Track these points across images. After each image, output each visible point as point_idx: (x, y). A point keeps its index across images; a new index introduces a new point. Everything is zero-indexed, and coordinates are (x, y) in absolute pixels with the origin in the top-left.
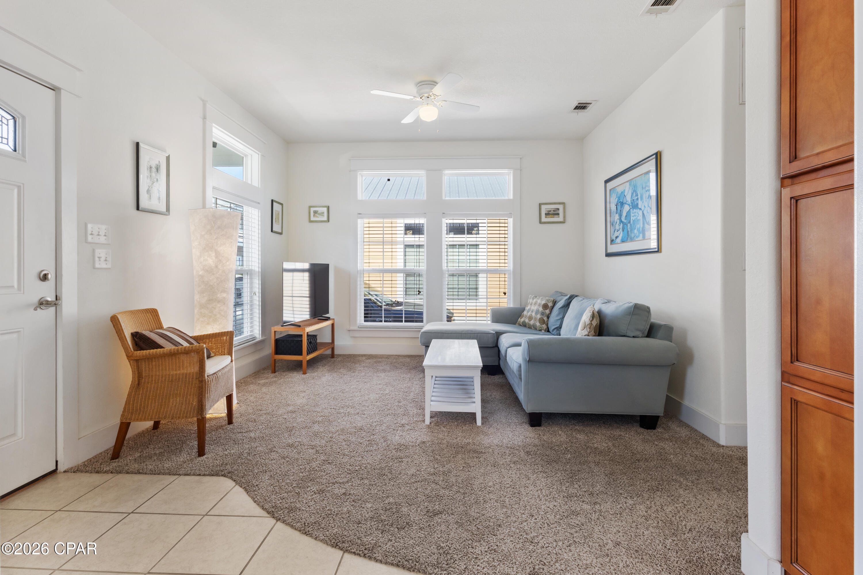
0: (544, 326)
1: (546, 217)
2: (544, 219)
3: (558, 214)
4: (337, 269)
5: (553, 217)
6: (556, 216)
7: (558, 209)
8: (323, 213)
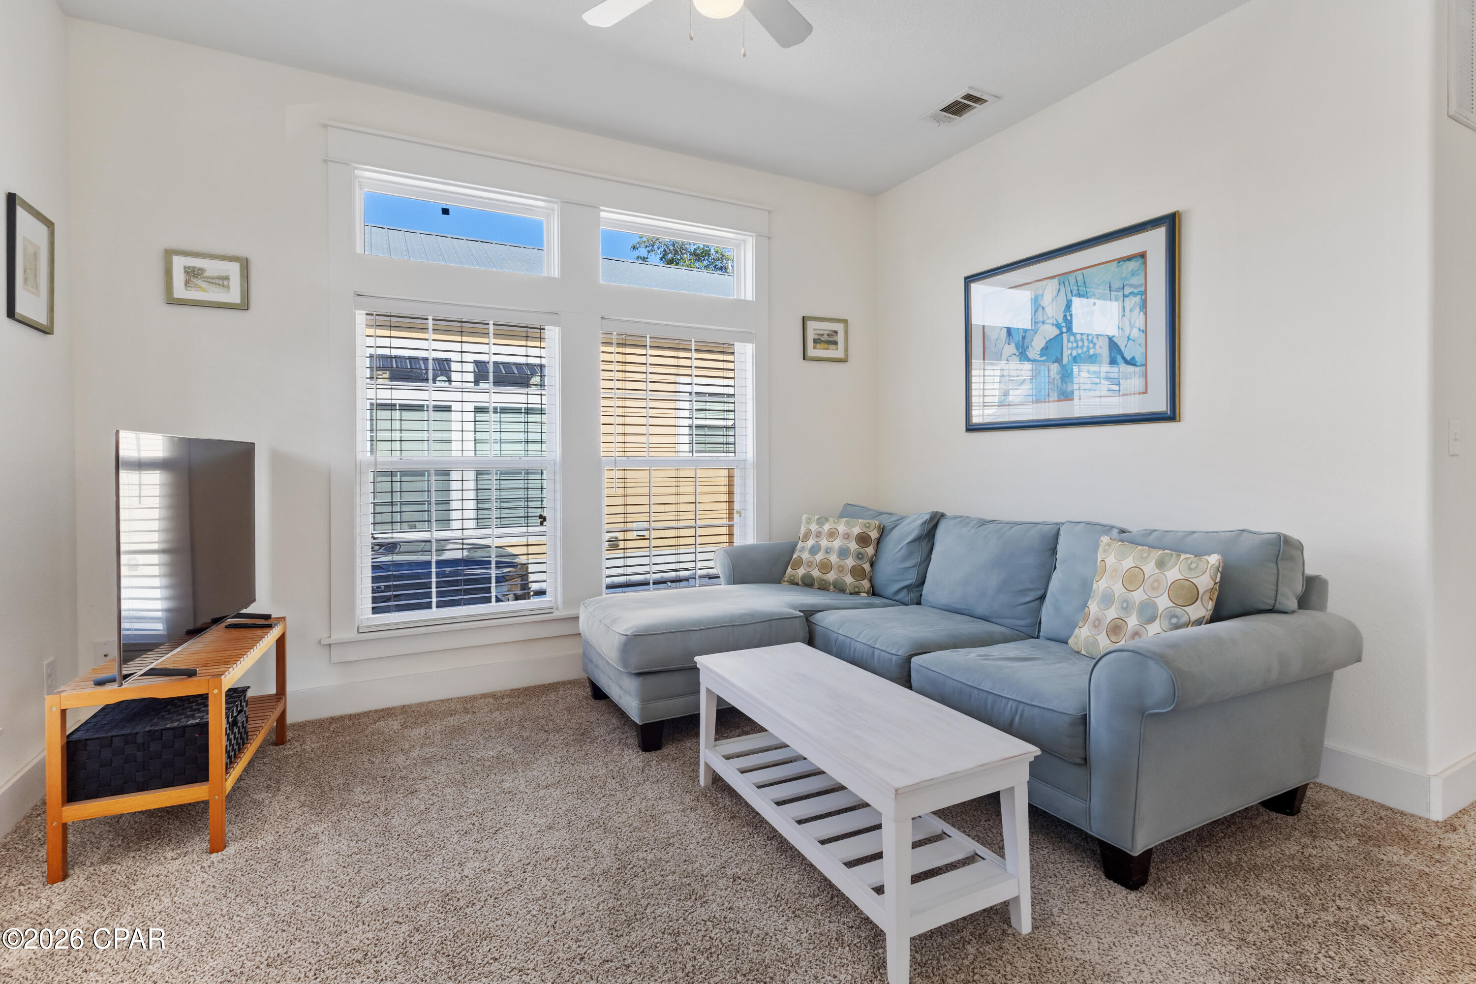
0: (866, 584)
1: (815, 348)
2: (812, 352)
3: (835, 343)
4: (278, 459)
5: (828, 349)
6: (832, 347)
7: (836, 332)
8: (227, 278)
